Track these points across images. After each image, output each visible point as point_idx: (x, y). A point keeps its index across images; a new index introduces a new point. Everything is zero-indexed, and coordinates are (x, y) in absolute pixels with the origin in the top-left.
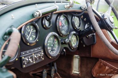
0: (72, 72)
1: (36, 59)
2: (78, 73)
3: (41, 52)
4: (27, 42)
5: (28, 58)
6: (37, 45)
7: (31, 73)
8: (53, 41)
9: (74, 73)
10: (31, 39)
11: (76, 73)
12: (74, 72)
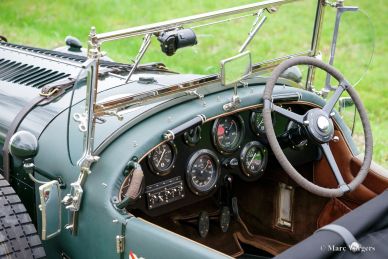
0: (275, 222)
1: (170, 196)
2: (289, 224)
3: (179, 184)
4: (156, 170)
5: (157, 195)
6: (172, 174)
7: (177, 218)
8: (205, 164)
9: (280, 225)
10: (163, 165)
11: (285, 226)
12: (282, 223)
